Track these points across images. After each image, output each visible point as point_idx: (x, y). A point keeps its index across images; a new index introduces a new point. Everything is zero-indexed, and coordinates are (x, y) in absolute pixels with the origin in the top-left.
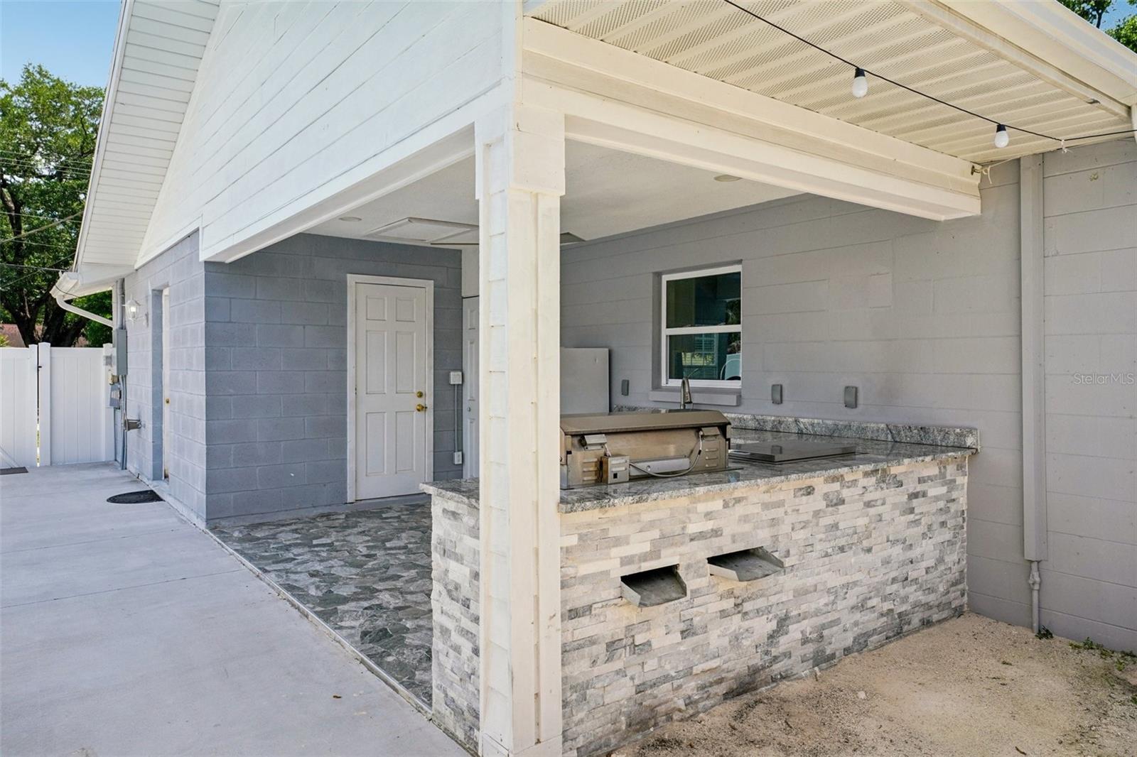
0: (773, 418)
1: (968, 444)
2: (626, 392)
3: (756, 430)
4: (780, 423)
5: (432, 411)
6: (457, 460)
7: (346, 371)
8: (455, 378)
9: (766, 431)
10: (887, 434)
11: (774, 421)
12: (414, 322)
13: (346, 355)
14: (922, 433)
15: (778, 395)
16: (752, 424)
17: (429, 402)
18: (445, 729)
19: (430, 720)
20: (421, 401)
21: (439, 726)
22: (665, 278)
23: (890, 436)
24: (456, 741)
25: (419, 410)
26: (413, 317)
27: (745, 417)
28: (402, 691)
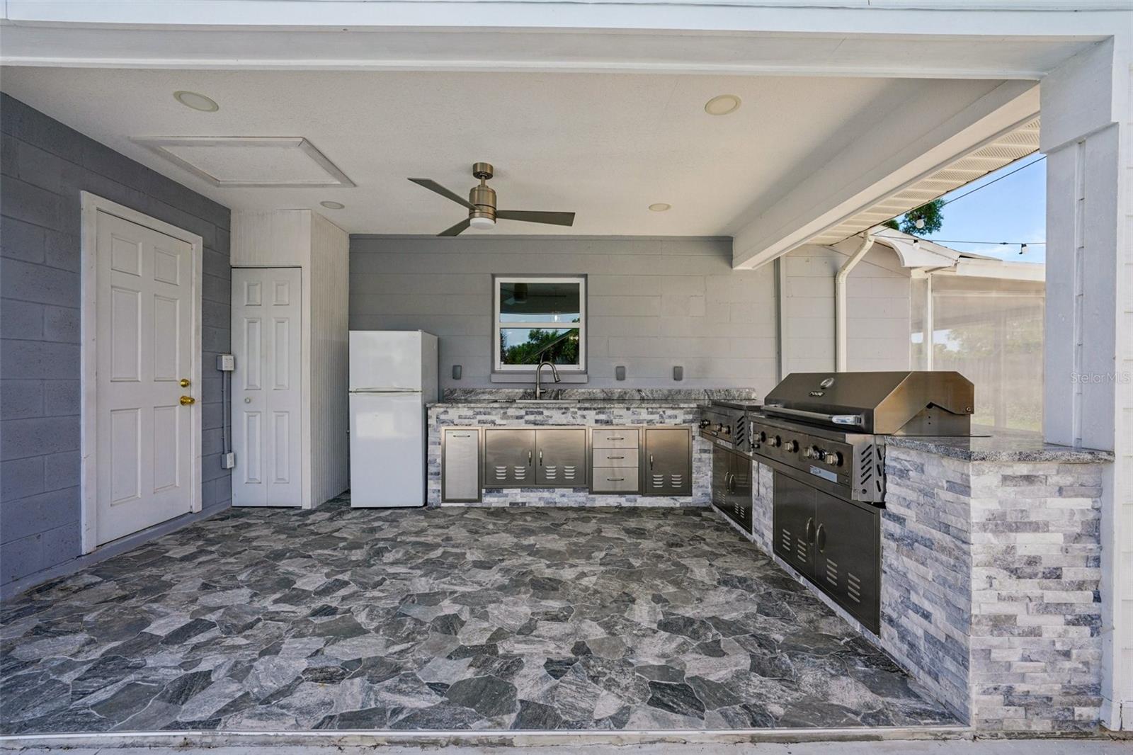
0: (619, 390)
1: (753, 397)
2: (456, 375)
3: (604, 400)
4: (625, 393)
5: (200, 403)
6: (229, 464)
7: (79, 344)
8: (226, 363)
9: (613, 400)
10: (705, 396)
11: (620, 392)
12: (177, 285)
13: (79, 320)
14: (727, 393)
15: (621, 375)
16: (601, 396)
17: (196, 392)
18: (1007, 734)
19: (975, 737)
20: (184, 392)
21: (994, 736)
22: (499, 281)
23: (707, 397)
24: (1038, 738)
25: (182, 403)
26: (176, 279)
27: (594, 391)
28: (885, 733)
